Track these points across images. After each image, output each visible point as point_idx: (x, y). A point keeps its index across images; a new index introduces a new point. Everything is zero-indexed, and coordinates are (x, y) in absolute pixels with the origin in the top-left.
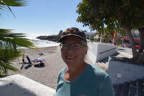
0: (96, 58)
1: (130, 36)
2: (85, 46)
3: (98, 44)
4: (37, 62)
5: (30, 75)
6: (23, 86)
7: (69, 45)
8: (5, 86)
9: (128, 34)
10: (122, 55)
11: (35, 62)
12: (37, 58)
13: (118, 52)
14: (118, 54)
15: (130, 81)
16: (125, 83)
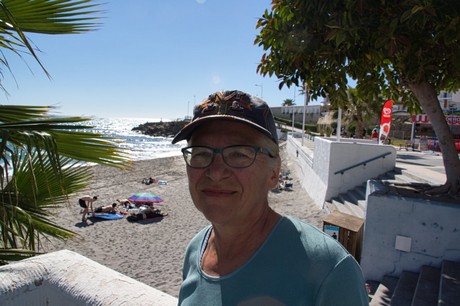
0: (325, 187)
1: (435, 111)
2: (271, 156)
3: (330, 142)
4: (138, 204)
5: (114, 248)
7: (215, 151)
9: (429, 105)
10: (410, 176)
11: (131, 207)
12: (138, 195)
13: (398, 165)
14: (399, 171)
15: (439, 261)
16: (424, 266)
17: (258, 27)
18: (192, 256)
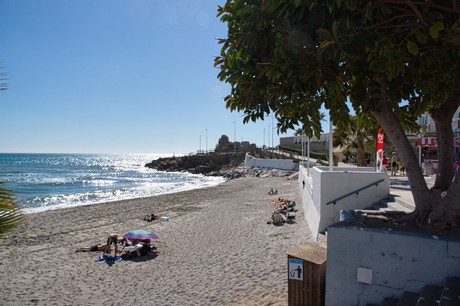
1: (398, 138)
3: (321, 171)
5: (102, 286)
11: (127, 245)
13: (392, 192)
15: (401, 292)
16: (387, 299)
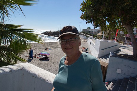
0: (98, 54)
3: (100, 40)
4: (43, 55)
6: (31, 71)
8: (17, 70)
9: (130, 32)
10: (123, 52)
11: (40, 56)
12: (43, 52)
13: (120, 49)
14: (120, 51)
15: (129, 76)
16: (124, 78)
17: (81, 5)
18: (62, 62)
